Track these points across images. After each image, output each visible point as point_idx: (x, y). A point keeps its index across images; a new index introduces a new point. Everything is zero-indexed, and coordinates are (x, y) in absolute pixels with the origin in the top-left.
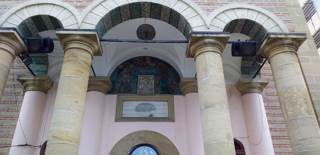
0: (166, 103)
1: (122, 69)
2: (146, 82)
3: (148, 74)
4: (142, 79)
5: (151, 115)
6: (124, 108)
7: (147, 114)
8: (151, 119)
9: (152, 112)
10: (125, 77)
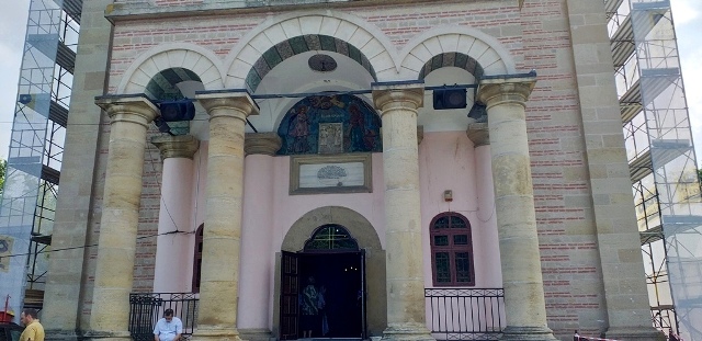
0: (361, 164)
1: (295, 116)
2: (331, 134)
3: (333, 120)
4: (324, 130)
5: (340, 184)
6: (301, 174)
7: (333, 182)
8: (340, 189)
9: (342, 179)
10: (300, 128)
